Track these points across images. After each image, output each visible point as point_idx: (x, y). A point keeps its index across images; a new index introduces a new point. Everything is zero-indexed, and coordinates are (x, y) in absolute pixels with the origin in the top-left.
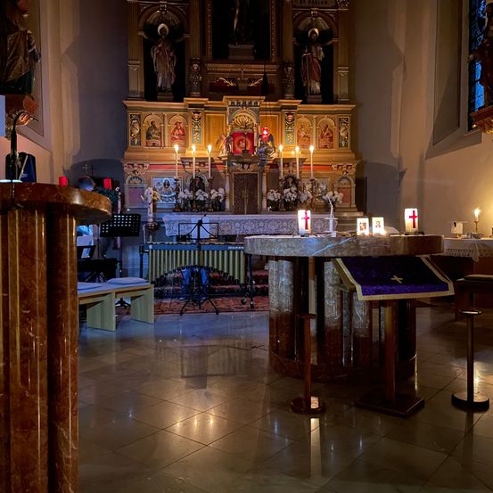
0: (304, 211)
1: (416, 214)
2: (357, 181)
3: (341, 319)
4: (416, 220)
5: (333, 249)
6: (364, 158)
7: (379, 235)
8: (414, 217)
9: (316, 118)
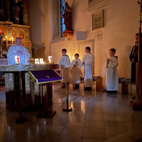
0: (17, 56)
1: (52, 58)
2: (32, 49)
3: (31, 91)
4: (52, 59)
5: (28, 68)
6: (34, 43)
7: (42, 64)
8: (51, 59)
9: (18, 29)
